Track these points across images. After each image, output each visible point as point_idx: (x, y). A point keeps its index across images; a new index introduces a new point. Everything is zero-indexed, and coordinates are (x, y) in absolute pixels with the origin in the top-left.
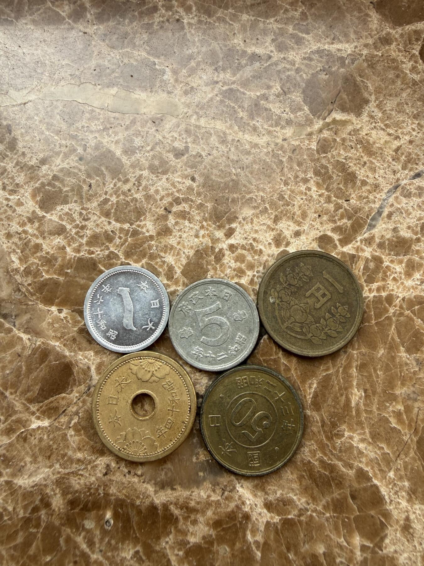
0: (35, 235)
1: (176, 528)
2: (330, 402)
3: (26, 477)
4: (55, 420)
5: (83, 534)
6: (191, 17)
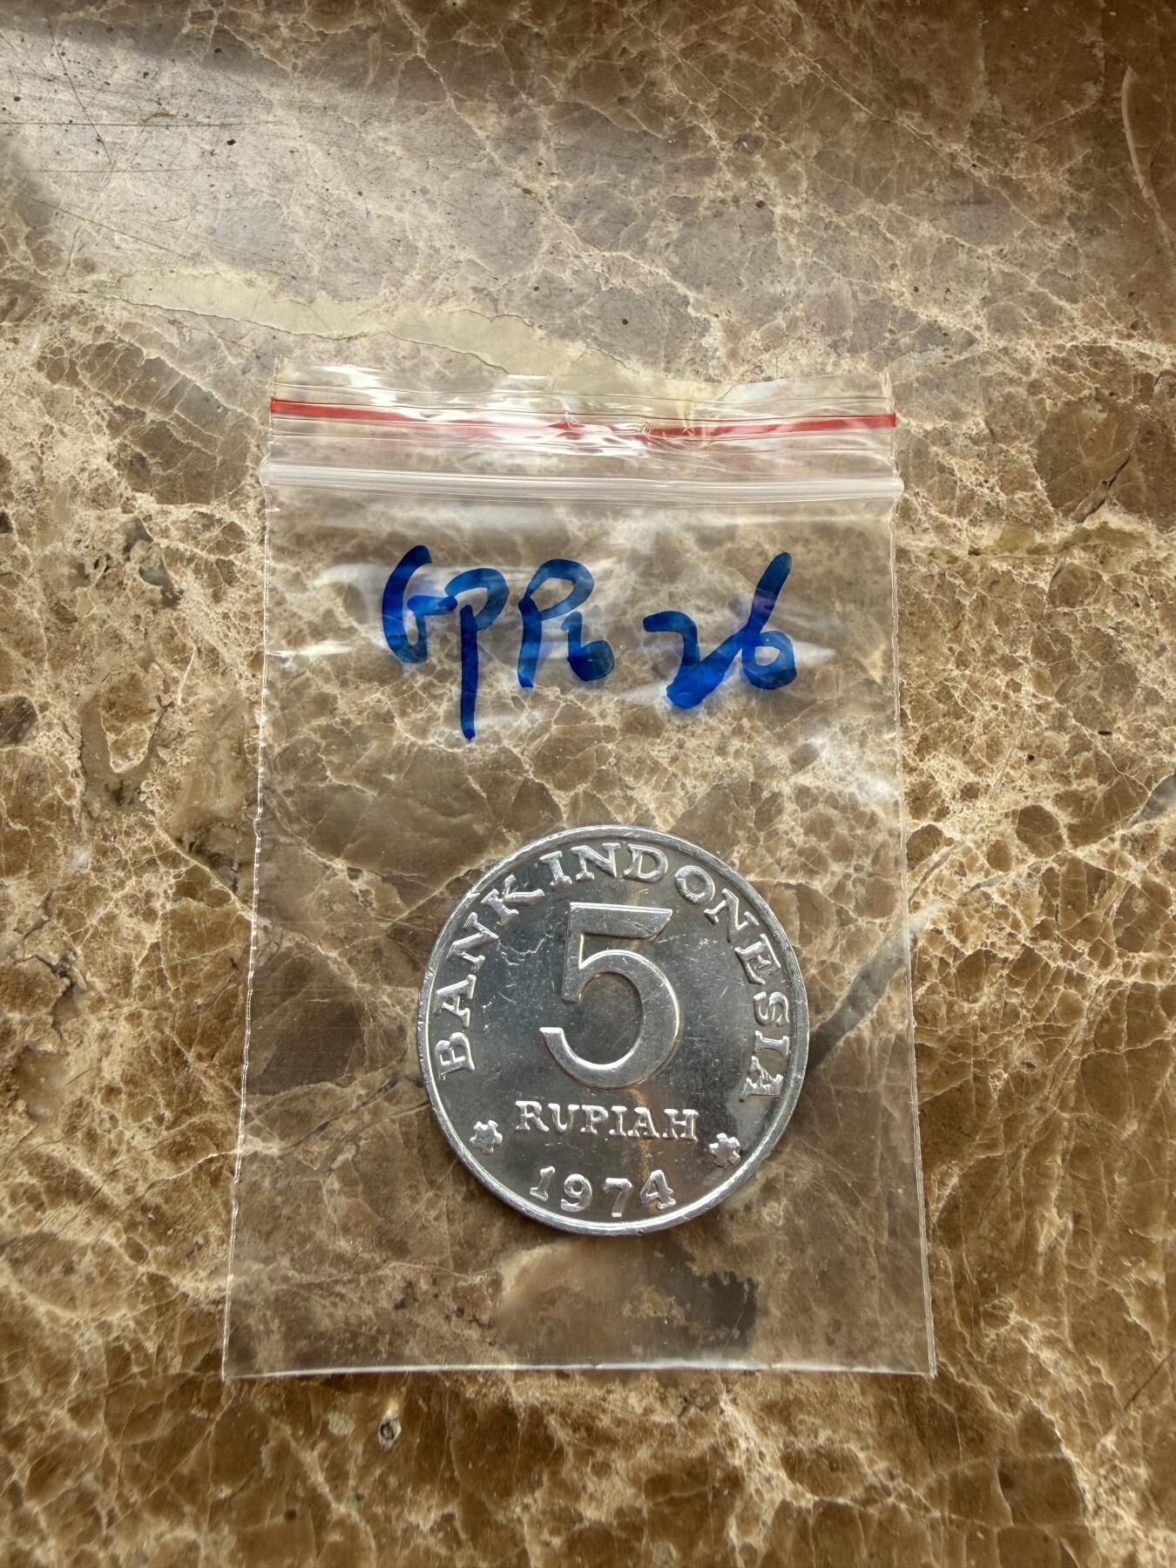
0: (322, 670)
1: (554, 1474)
2: (985, 1228)
3: (203, 1274)
4: (297, 1145)
5: (321, 1446)
6: (794, 201)
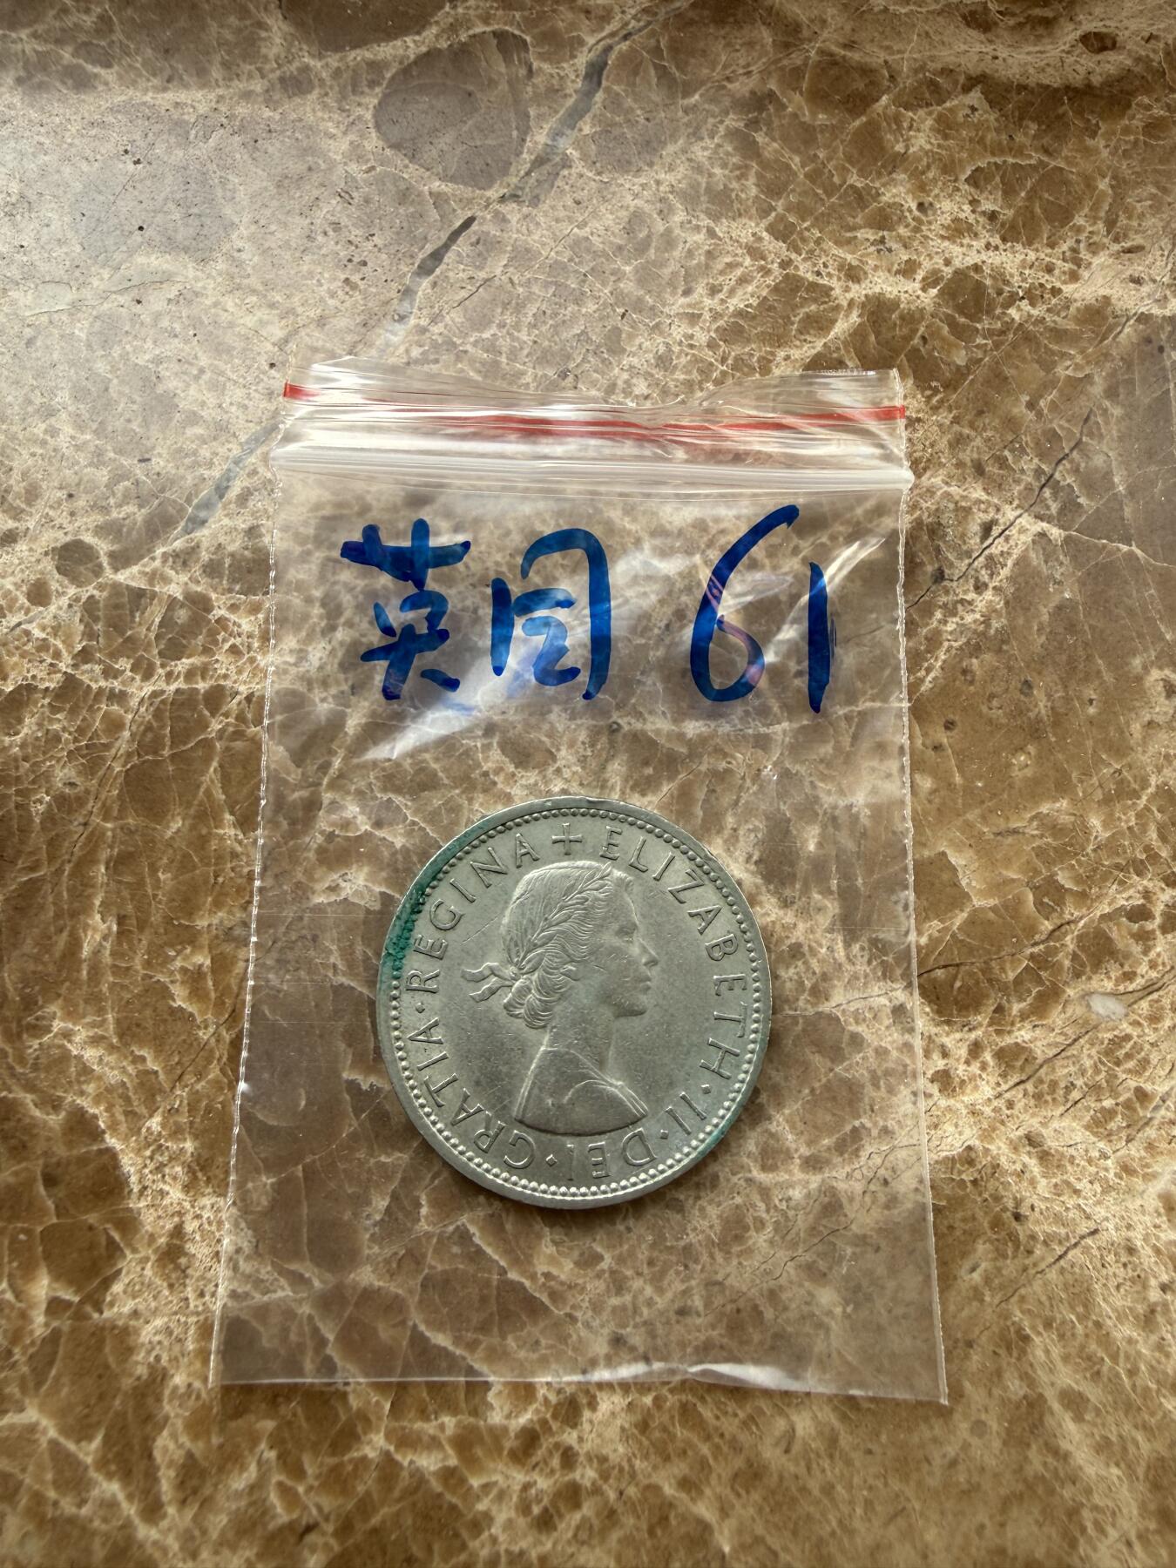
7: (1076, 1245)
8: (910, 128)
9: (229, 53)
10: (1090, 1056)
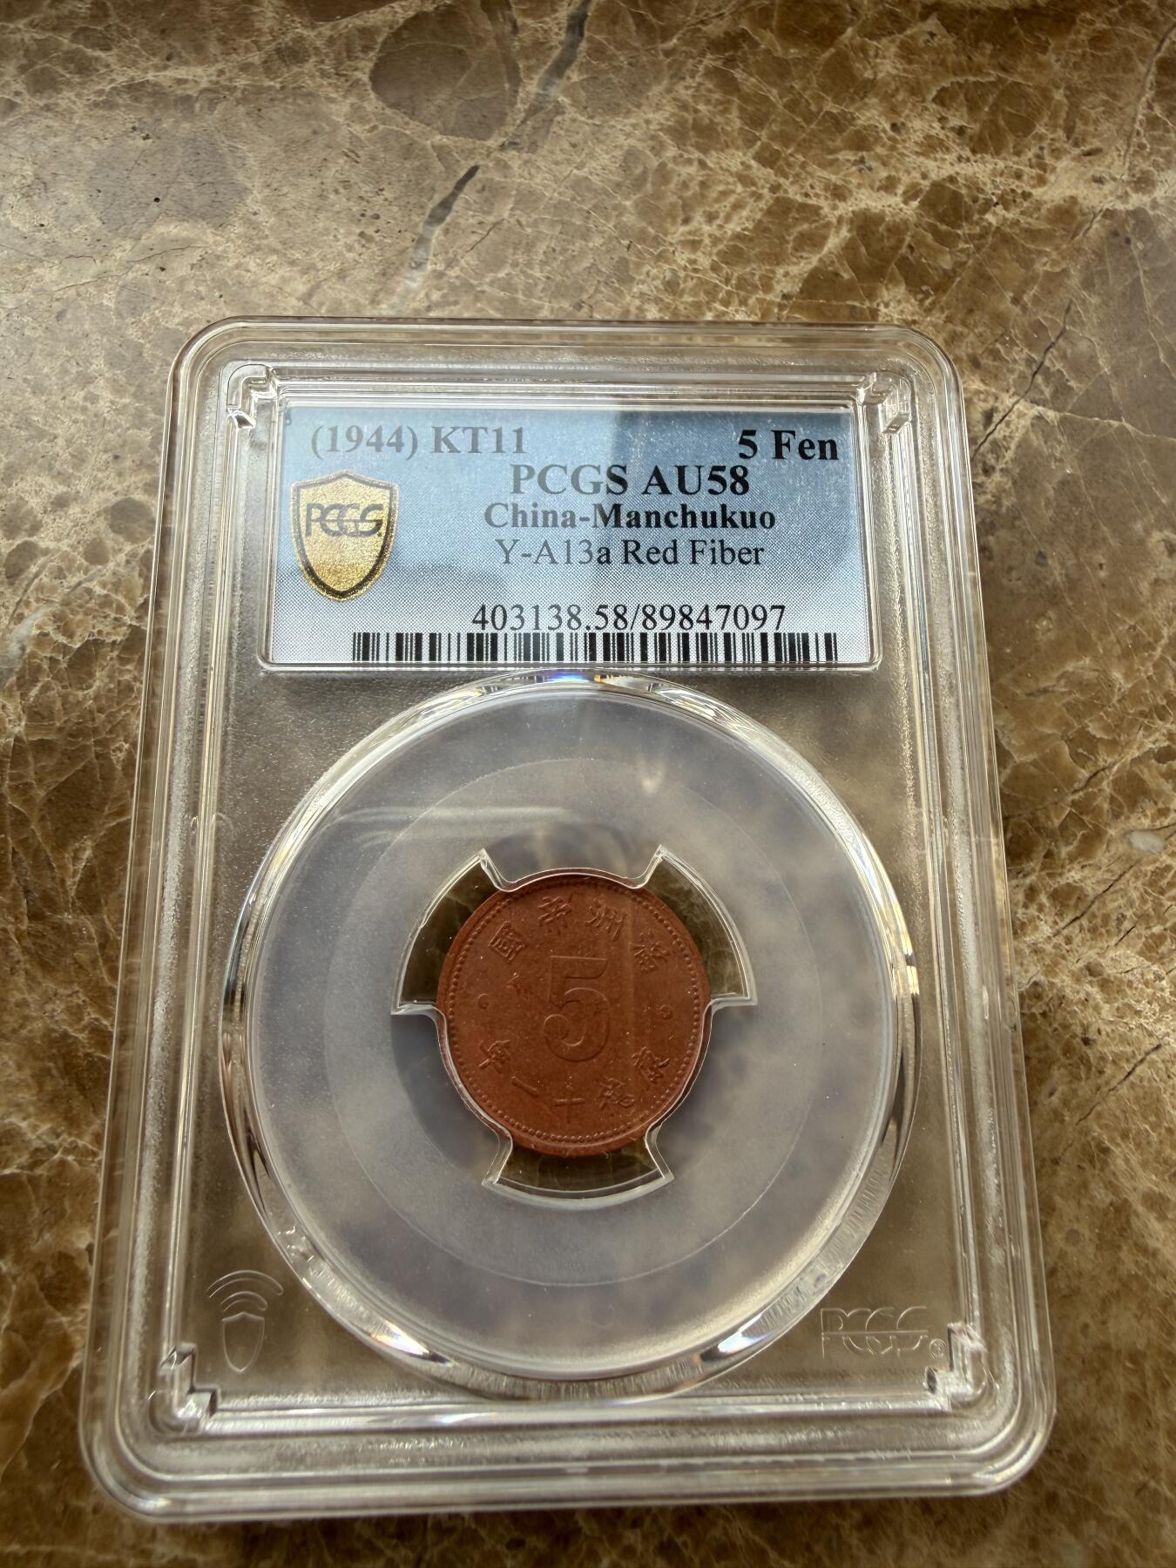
7: (1142, 1061)
8: (877, 56)
9: (225, 28)
10: (1136, 888)
